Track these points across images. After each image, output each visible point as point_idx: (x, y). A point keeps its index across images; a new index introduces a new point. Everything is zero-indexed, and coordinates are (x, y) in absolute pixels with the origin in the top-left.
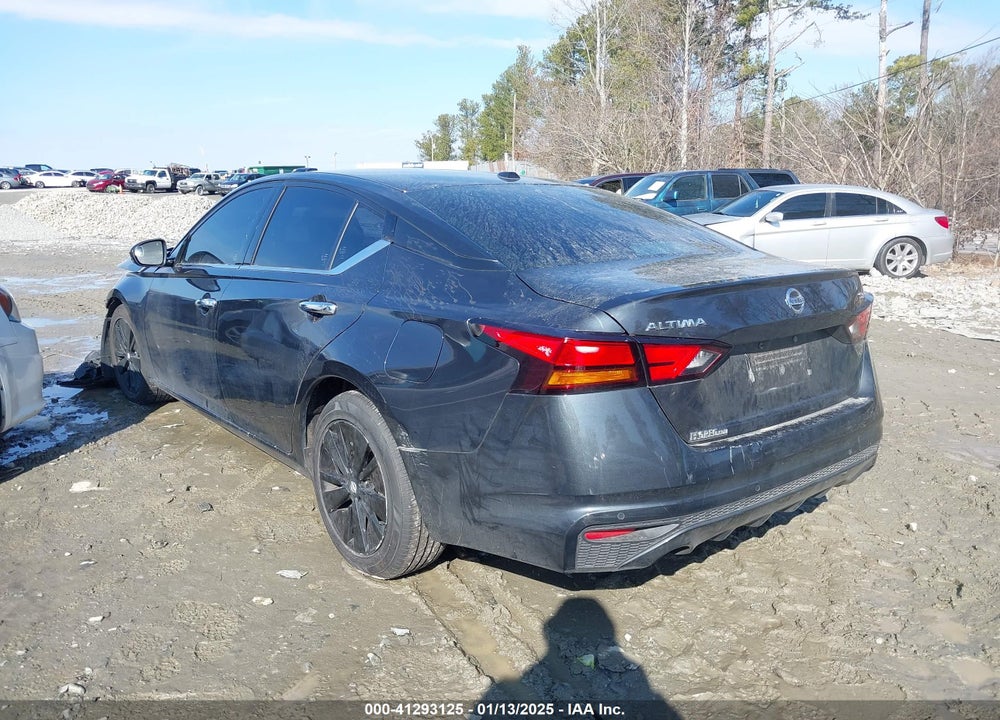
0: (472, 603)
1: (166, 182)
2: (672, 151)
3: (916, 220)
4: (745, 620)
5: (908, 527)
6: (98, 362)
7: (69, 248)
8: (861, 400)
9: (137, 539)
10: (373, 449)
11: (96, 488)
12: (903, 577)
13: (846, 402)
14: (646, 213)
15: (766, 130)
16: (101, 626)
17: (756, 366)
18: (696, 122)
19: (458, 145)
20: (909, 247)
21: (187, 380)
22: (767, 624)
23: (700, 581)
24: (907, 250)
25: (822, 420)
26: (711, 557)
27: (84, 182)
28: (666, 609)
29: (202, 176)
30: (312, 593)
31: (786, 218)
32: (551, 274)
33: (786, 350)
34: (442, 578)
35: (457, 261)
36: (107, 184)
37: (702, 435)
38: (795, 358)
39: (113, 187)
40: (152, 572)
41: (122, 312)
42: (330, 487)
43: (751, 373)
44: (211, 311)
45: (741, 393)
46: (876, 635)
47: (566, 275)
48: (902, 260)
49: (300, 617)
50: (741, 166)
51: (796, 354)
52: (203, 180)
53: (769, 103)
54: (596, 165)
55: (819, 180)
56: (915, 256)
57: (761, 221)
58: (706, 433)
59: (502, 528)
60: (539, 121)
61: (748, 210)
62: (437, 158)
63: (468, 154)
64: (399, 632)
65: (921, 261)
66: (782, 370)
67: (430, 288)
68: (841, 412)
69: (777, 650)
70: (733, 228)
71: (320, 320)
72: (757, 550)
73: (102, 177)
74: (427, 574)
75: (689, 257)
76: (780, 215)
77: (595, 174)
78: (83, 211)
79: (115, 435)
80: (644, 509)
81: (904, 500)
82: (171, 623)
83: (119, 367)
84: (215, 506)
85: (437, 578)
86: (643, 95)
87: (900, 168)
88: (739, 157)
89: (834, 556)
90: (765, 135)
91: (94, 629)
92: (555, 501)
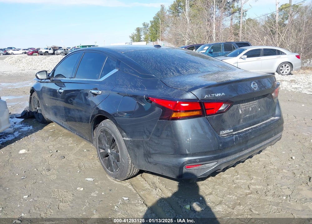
0: (149, 188)
1: (51, 51)
2: (210, 37)
3: (289, 57)
4: (239, 192)
5: (292, 158)
6: (29, 110)
7: (21, 73)
8: (276, 118)
9: (40, 169)
10: (115, 139)
11: (27, 152)
12: (291, 175)
13: (271, 119)
14: (203, 57)
15: (240, 29)
16: (27, 199)
17: (242, 108)
18: (218, 28)
19: (143, 37)
20: (287, 65)
21: (56, 116)
22: (247, 193)
23: (224, 178)
24: (287, 66)
25: (264, 125)
26: (227, 170)
27: (26, 52)
28: (213, 188)
29: (62, 49)
30: (96, 186)
31: (248, 57)
32: (172, 79)
33: (252, 102)
34: (139, 180)
35: (140, 76)
36: (33, 52)
37: (225, 132)
38: (255, 105)
39: (35, 54)
40: (44, 180)
41: (35, 94)
42: (102, 151)
43: (240, 110)
44: (62, 94)
45: (237, 117)
46: (283, 196)
47: (177, 79)
48: (285, 69)
49: (92, 194)
50: (233, 41)
51: (255, 103)
52: (63, 51)
53: (241, 20)
54: (186, 42)
55: (257, 44)
56: (289, 68)
57: (240, 58)
58: (225, 131)
59: (158, 165)
60: (168, 29)
61: (235, 55)
62: (136, 41)
63: (146, 40)
64: (125, 199)
65: (291, 70)
66: (250, 109)
67: (132, 85)
68: (270, 122)
69: (250, 202)
70: (231, 61)
71: (96, 96)
72: (242, 167)
73: (31, 51)
74: (134, 178)
75: (218, 72)
76: (246, 56)
77: (186, 45)
78: (25, 62)
79: (34, 134)
80: (205, 158)
81: (290, 149)
82: (50, 198)
83: (35, 112)
84: (65, 157)
85: (138, 179)
86: (201, 19)
87: (284, 40)
88: (232, 38)
89: (268, 169)
90: (240, 31)
91: (25, 200)
92: (175, 156)
